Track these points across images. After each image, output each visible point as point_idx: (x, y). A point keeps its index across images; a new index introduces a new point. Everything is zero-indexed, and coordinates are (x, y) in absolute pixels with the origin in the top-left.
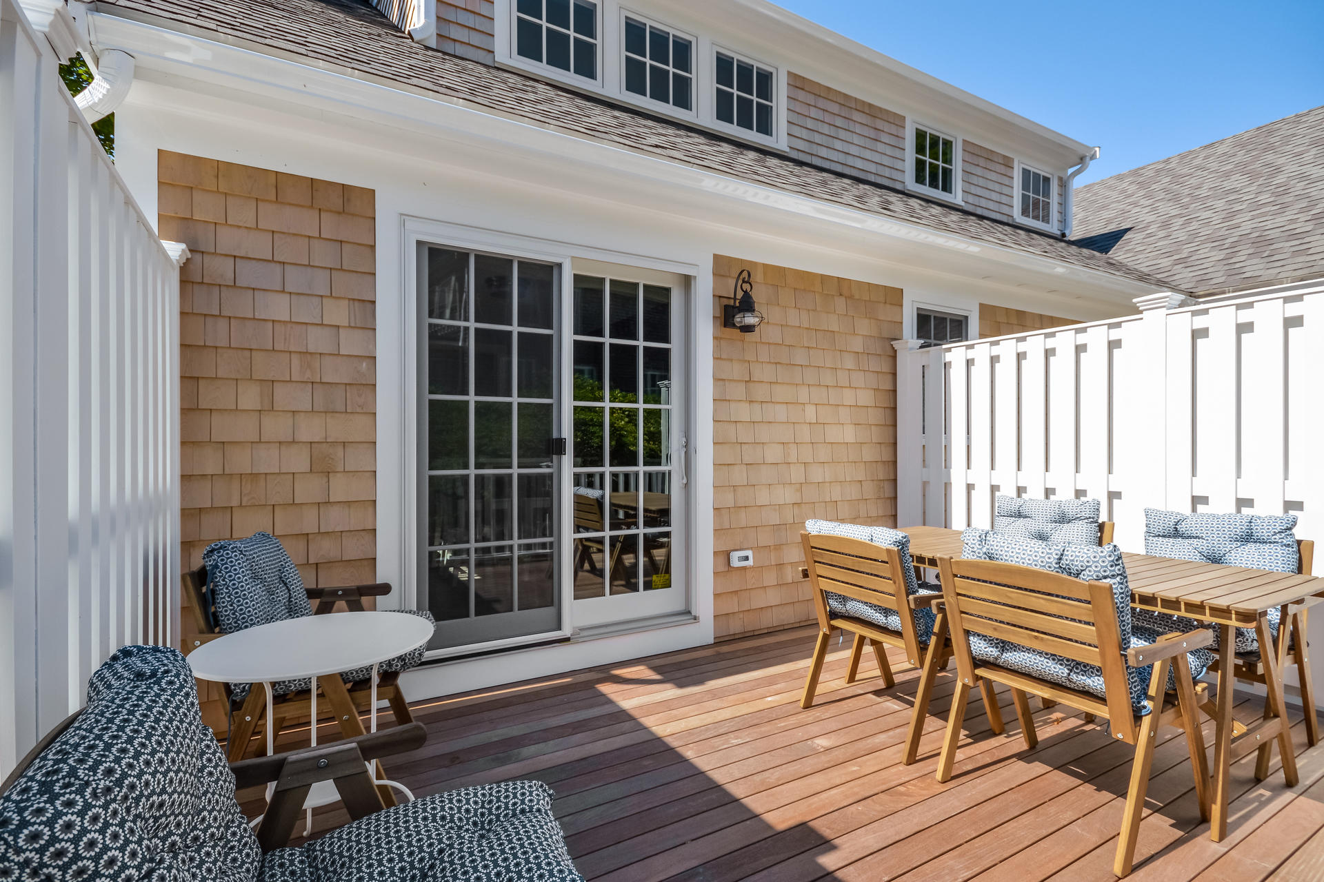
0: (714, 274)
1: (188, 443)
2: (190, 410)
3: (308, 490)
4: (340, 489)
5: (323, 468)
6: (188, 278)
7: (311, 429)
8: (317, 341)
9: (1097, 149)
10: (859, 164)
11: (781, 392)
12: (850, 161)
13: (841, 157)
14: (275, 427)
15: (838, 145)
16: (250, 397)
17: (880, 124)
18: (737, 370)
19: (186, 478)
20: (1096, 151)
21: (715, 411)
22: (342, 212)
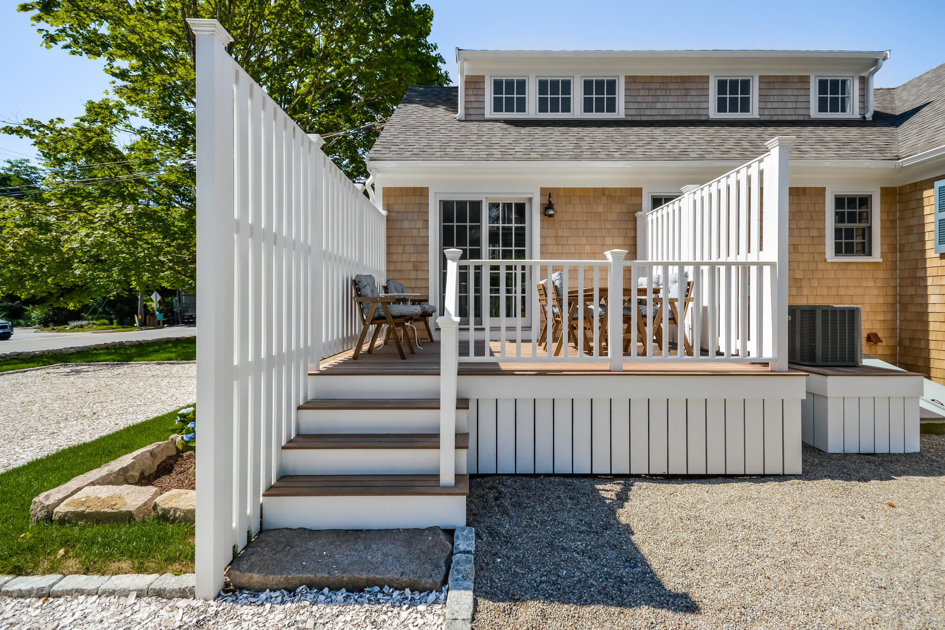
0: (541, 195)
1: (388, 262)
2: (388, 253)
3: (413, 275)
4: (420, 275)
5: (416, 269)
6: (388, 219)
7: (413, 258)
8: (415, 233)
9: (888, 52)
10: (673, 112)
11: (571, 241)
12: (667, 112)
13: (661, 112)
14: (406, 257)
15: (659, 105)
16: (400, 250)
17: (688, 86)
18: (551, 232)
19: (388, 271)
20: (887, 54)
21: (541, 249)
22: (421, 195)
